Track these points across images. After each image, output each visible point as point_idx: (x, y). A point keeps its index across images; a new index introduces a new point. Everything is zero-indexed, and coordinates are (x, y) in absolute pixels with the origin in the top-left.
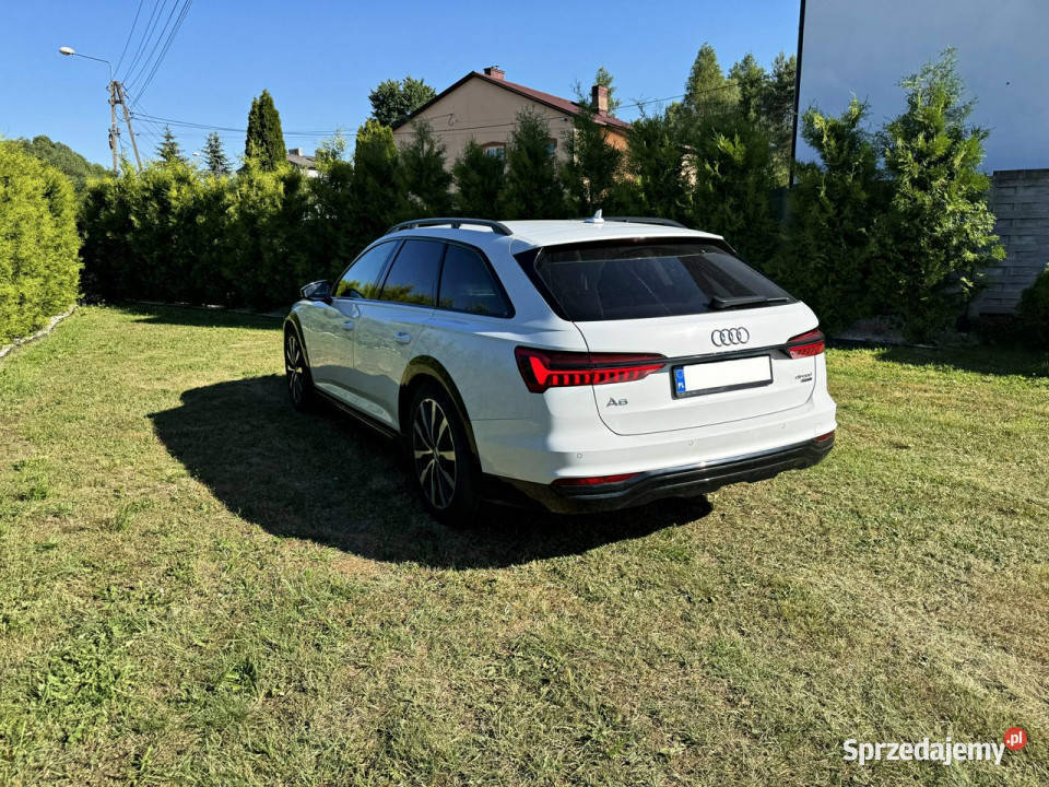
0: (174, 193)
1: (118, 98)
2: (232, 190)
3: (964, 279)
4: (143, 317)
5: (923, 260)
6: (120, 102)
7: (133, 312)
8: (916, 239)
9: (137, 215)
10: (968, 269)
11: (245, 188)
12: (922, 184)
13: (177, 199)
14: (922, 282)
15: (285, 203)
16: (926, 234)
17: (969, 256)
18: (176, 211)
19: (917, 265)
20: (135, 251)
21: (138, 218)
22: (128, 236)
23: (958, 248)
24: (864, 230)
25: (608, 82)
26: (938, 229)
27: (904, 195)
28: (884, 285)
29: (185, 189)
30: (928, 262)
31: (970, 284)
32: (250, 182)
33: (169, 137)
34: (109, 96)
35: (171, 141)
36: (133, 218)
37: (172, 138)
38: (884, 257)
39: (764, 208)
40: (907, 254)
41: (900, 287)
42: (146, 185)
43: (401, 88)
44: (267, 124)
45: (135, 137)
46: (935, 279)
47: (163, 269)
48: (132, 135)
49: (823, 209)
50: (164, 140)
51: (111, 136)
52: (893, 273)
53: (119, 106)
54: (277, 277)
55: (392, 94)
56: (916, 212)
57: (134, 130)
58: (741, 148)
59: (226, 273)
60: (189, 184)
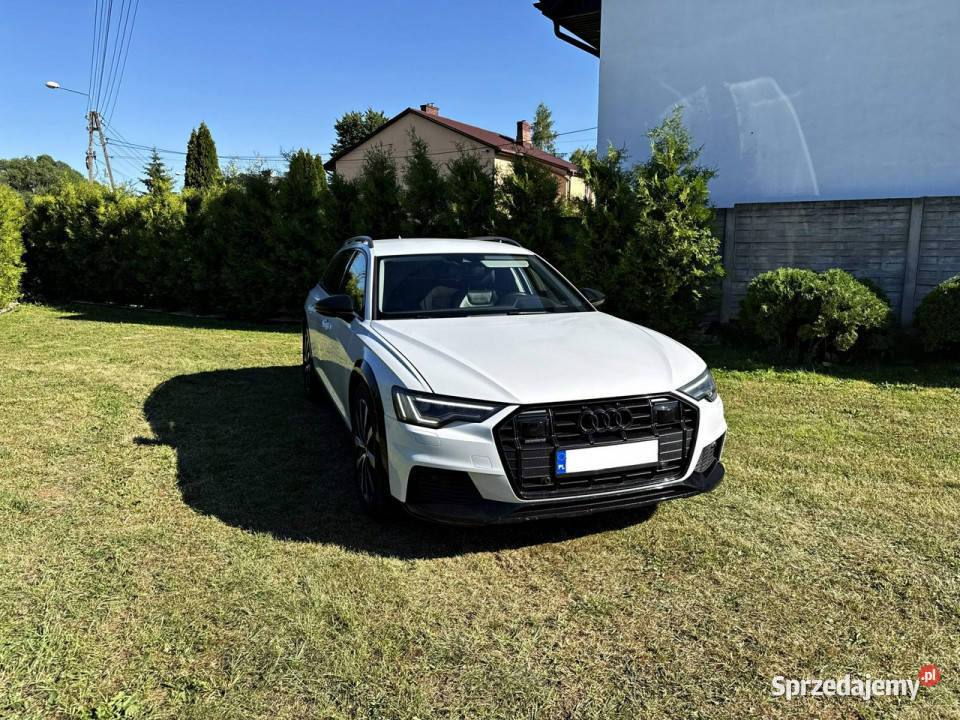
0: (102, 210)
1: (95, 126)
2: (147, 208)
3: (695, 291)
4: (69, 314)
5: (663, 275)
6: (97, 129)
7: (61, 310)
8: (656, 260)
9: (72, 228)
10: (698, 283)
11: (157, 207)
12: (658, 215)
13: (104, 215)
14: (665, 293)
15: (187, 219)
16: (663, 255)
17: (698, 272)
18: (103, 225)
19: (658, 279)
20: (69, 258)
21: (72, 230)
22: (64, 245)
23: (689, 266)
24: (620, 250)
25: (547, 116)
26: (671, 251)
27: (644, 224)
28: (637, 296)
29: (112, 206)
30: (667, 277)
31: (699, 295)
32: (162, 202)
33: (155, 158)
34: (87, 123)
35: (158, 162)
36: (68, 230)
37: (159, 159)
38: (632, 272)
39: (549, 233)
40: (650, 271)
41: (647, 297)
42: (79, 202)
43: (364, 119)
44: (204, 152)
45: (110, 159)
46: (672, 292)
47: (91, 274)
48: (107, 158)
49: (587, 234)
50: (152, 161)
51: (88, 158)
52: (641, 286)
53: (96, 133)
54: (180, 282)
55: (355, 125)
56: (654, 238)
57: (109, 154)
58: (530, 183)
59: (141, 277)
60: (116, 203)
